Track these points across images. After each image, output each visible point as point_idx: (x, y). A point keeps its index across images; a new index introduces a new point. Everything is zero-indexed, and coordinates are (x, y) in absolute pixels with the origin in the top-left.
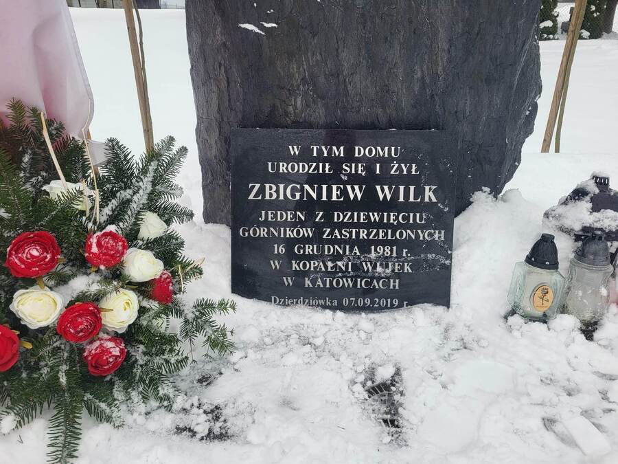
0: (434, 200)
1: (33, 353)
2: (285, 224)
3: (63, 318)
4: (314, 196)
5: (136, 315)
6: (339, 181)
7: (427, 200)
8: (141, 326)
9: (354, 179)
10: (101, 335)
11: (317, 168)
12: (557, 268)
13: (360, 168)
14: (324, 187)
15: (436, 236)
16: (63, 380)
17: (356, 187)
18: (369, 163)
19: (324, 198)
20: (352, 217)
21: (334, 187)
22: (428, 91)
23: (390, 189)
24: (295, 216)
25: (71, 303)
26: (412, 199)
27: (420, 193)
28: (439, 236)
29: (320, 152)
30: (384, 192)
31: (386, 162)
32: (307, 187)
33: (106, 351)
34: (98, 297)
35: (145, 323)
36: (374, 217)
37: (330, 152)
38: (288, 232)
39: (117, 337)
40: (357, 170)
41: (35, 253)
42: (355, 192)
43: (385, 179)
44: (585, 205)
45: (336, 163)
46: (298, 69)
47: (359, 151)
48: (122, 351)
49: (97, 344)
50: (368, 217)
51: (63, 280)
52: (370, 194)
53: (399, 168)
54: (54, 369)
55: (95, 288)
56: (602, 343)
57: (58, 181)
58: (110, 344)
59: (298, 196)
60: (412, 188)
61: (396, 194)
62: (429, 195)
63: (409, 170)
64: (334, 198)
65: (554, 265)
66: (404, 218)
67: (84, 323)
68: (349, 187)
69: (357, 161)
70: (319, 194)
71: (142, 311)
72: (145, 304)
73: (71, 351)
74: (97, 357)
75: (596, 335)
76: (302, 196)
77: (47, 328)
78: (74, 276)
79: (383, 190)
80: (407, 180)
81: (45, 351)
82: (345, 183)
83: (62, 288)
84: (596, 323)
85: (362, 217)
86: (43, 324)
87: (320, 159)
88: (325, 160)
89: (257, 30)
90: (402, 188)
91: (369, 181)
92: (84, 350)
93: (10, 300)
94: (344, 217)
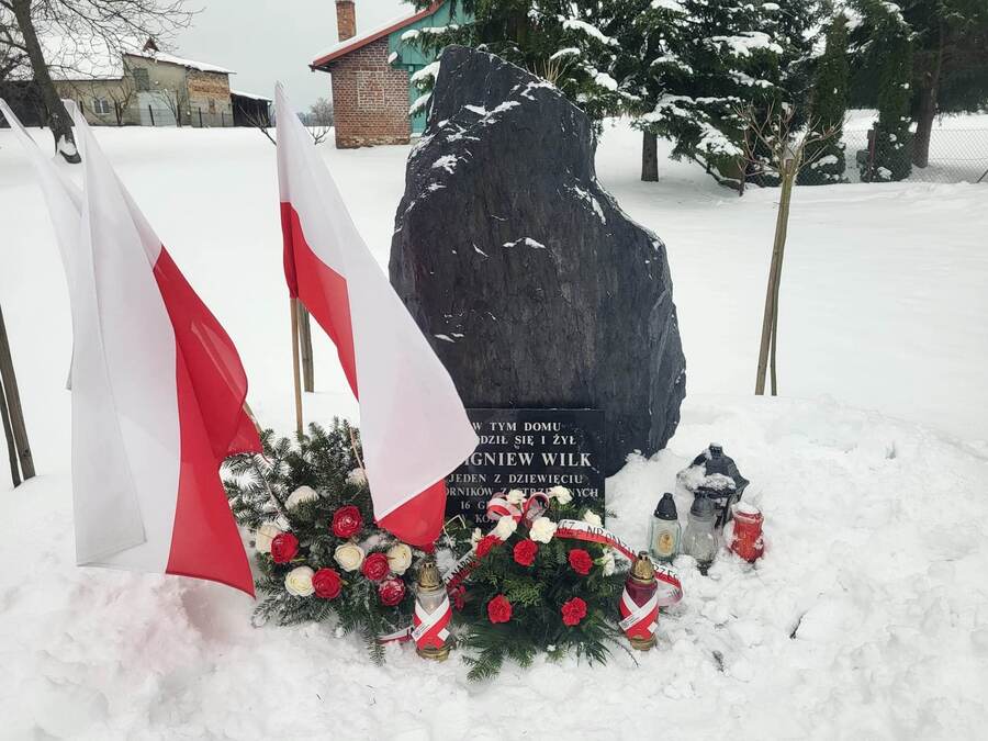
0: (589, 464)
1: (347, 588)
2: (471, 485)
3: (365, 564)
4: (493, 461)
5: (410, 562)
6: (513, 450)
7: (583, 464)
8: (414, 570)
9: (525, 448)
10: (388, 577)
11: (495, 439)
12: (676, 518)
13: (529, 440)
14: (501, 455)
15: (592, 493)
16: (367, 606)
17: (527, 455)
18: (536, 435)
19: (501, 463)
20: (524, 478)
21: (509, 455)
22: (582, 379)
23: (553, 456)
24: (477, 478)
25: (370, 554)
26: (571, 464)
27: (577, 459)
28: (594, 493)
29: (497, 427)
30: (548, 459)
31: (550, 435)
32: (487, 454)
33: (392, 588)
34: (385, 550)
35: (416, 568)
36: (542, 478)
37: (505, 427)
38: (473, 492)
39: (398, 578)
40: (526, 441)
41: (348, 521)
42: (526, 459)
43: (549, 448)
44: (702, 469)
45: (511, 436)
46: (480, 364)
47: (528, 426)
48: (402, 588)
49: (386, 583)
50: (536, 479)
51: (363, 538)
52: (537, 460)
53: (560, 440)
54: (362, 598)
55: (384, 543)
56: (714, 577)
57: (358, 469)
58: (395, 583)
59: (480, 462)
60: (571, 455)
61: (558, 460)
62: (584, 460)
63: (568, 440)
64: (509, 464)
65: (674, 517)
66: (565, 479)
67: (379, 567)
68: (520, 455)
69: (527, 434)
70: (497, 461)
71: (415, 559)
72: (416, 554)
73: (371, 587)
74: (387, 591)
75: (709, 571)
76: (483, 462)
77: (355, 571)
78: (369, 535)
79: (548, 457)
80: (567, 449)
81: (355, 588)
82: (517, 451)
83: (363, 544)
84: (710, 562)
85: (532, 479)
86: (354, 568)
87: (497, 432)
88: (501, 434)
89: (448, 339)
90: (563, 455)
91: (537, 450)
92: (378, 587)
93: (333, 553)
94: (518, 478)
